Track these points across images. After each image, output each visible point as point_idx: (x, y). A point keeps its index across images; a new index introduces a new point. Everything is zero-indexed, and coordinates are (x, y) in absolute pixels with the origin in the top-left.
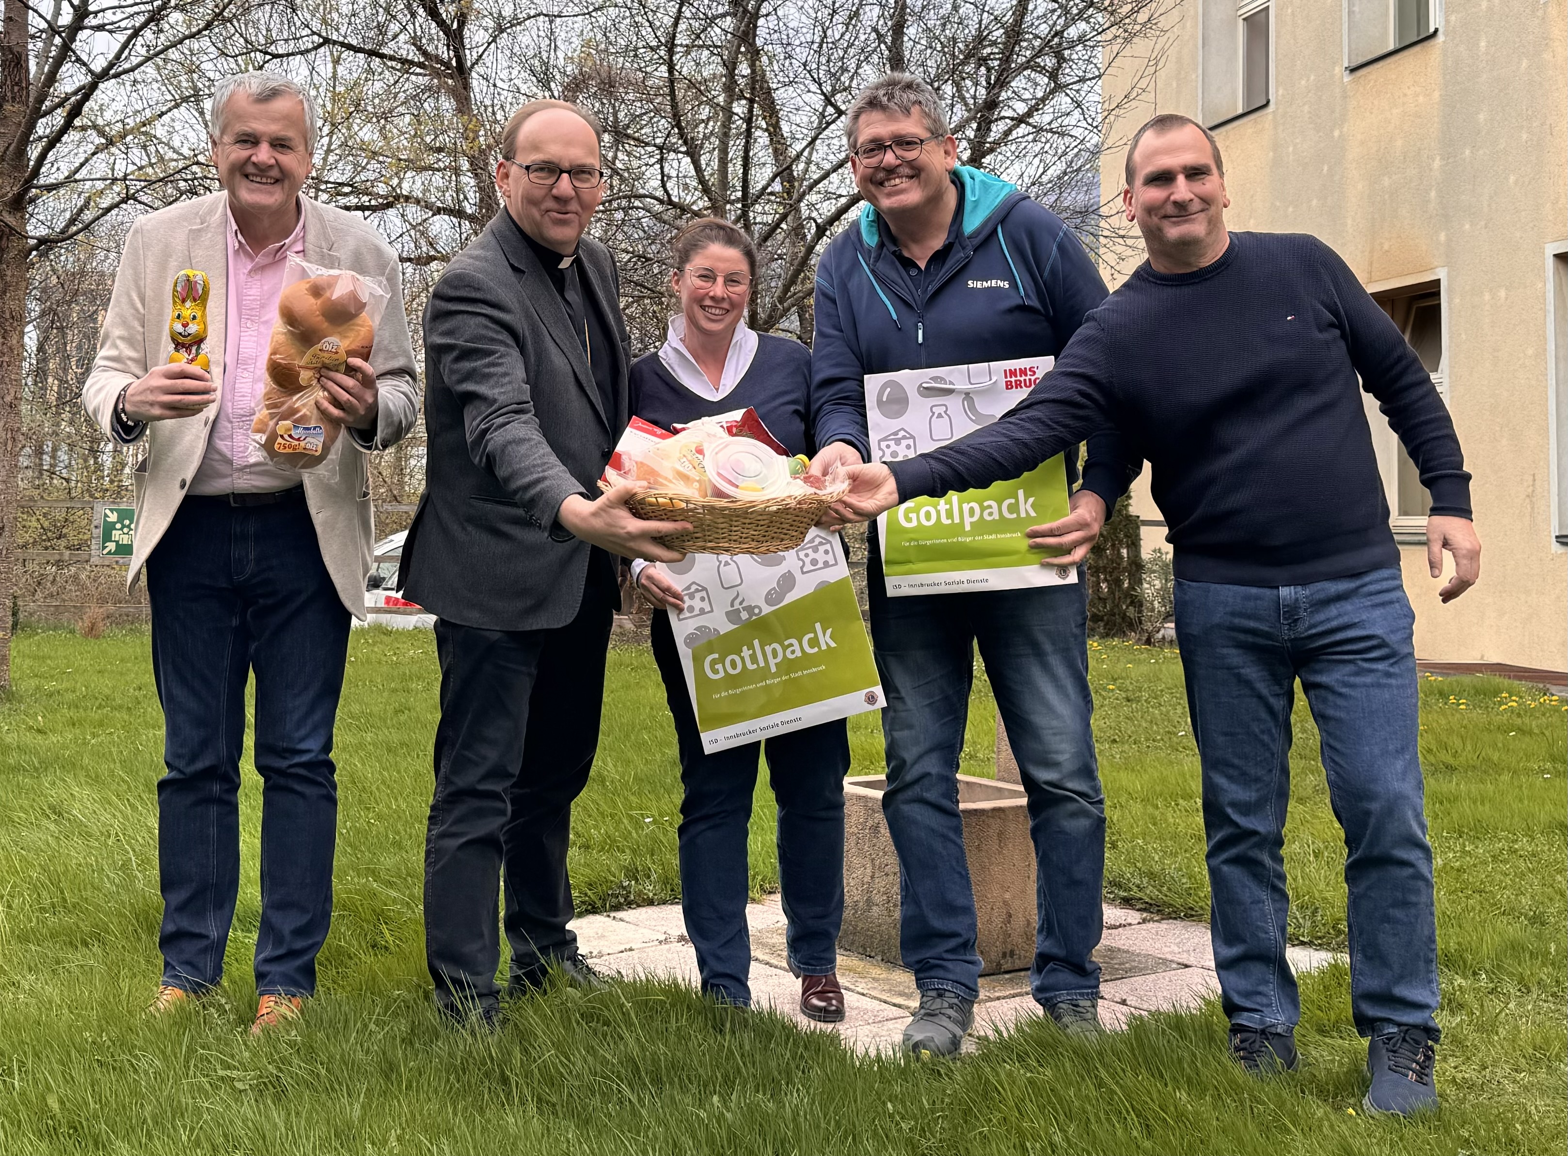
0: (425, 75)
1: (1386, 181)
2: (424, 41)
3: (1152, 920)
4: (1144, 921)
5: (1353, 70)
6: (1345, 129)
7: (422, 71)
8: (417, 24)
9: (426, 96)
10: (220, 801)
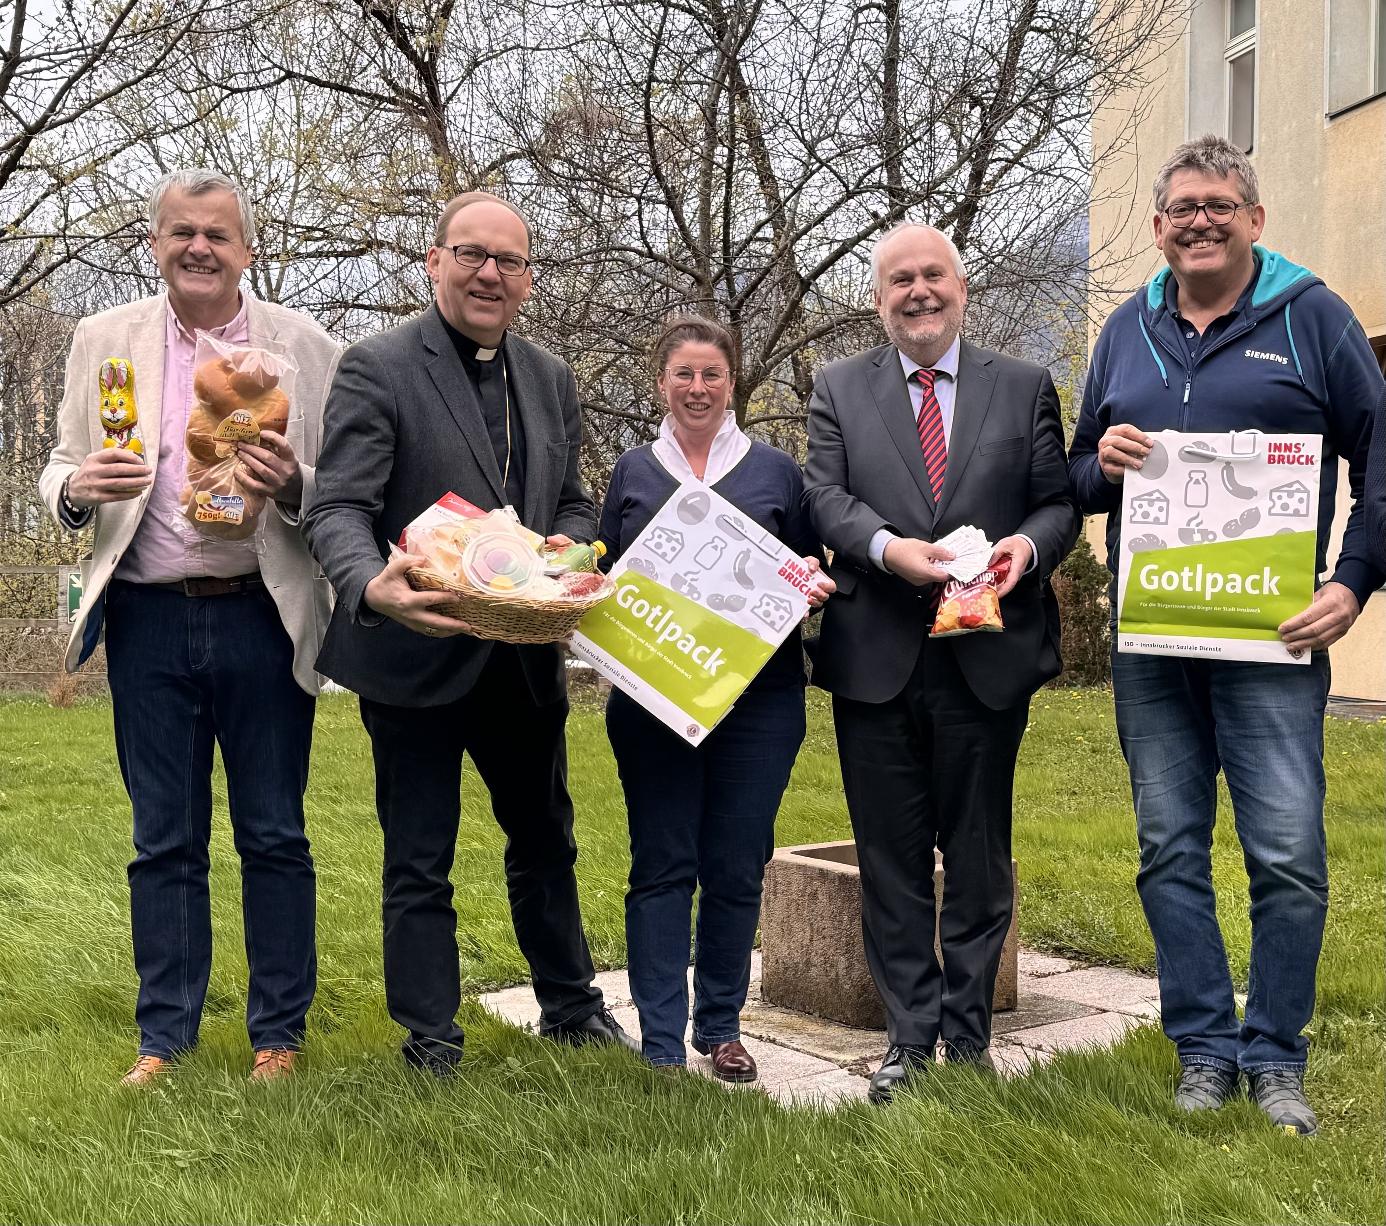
0: (396, 111)
1: (1362, 230)
2: (394, 75)
3: (1079, 967)
4: (1073, 969)
5: (1333, 117)
6: (1324, 178)
7: (392, 107)
8: (386, 56)
9: (398, 133)
10: (189, 882)
